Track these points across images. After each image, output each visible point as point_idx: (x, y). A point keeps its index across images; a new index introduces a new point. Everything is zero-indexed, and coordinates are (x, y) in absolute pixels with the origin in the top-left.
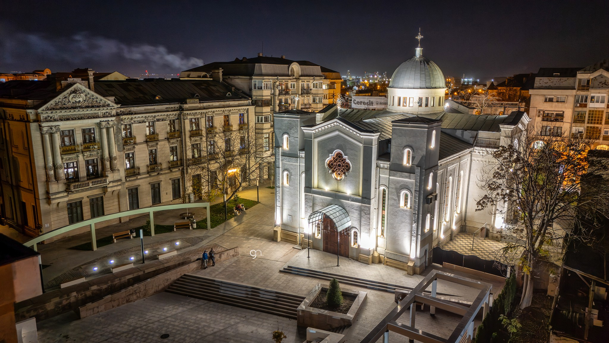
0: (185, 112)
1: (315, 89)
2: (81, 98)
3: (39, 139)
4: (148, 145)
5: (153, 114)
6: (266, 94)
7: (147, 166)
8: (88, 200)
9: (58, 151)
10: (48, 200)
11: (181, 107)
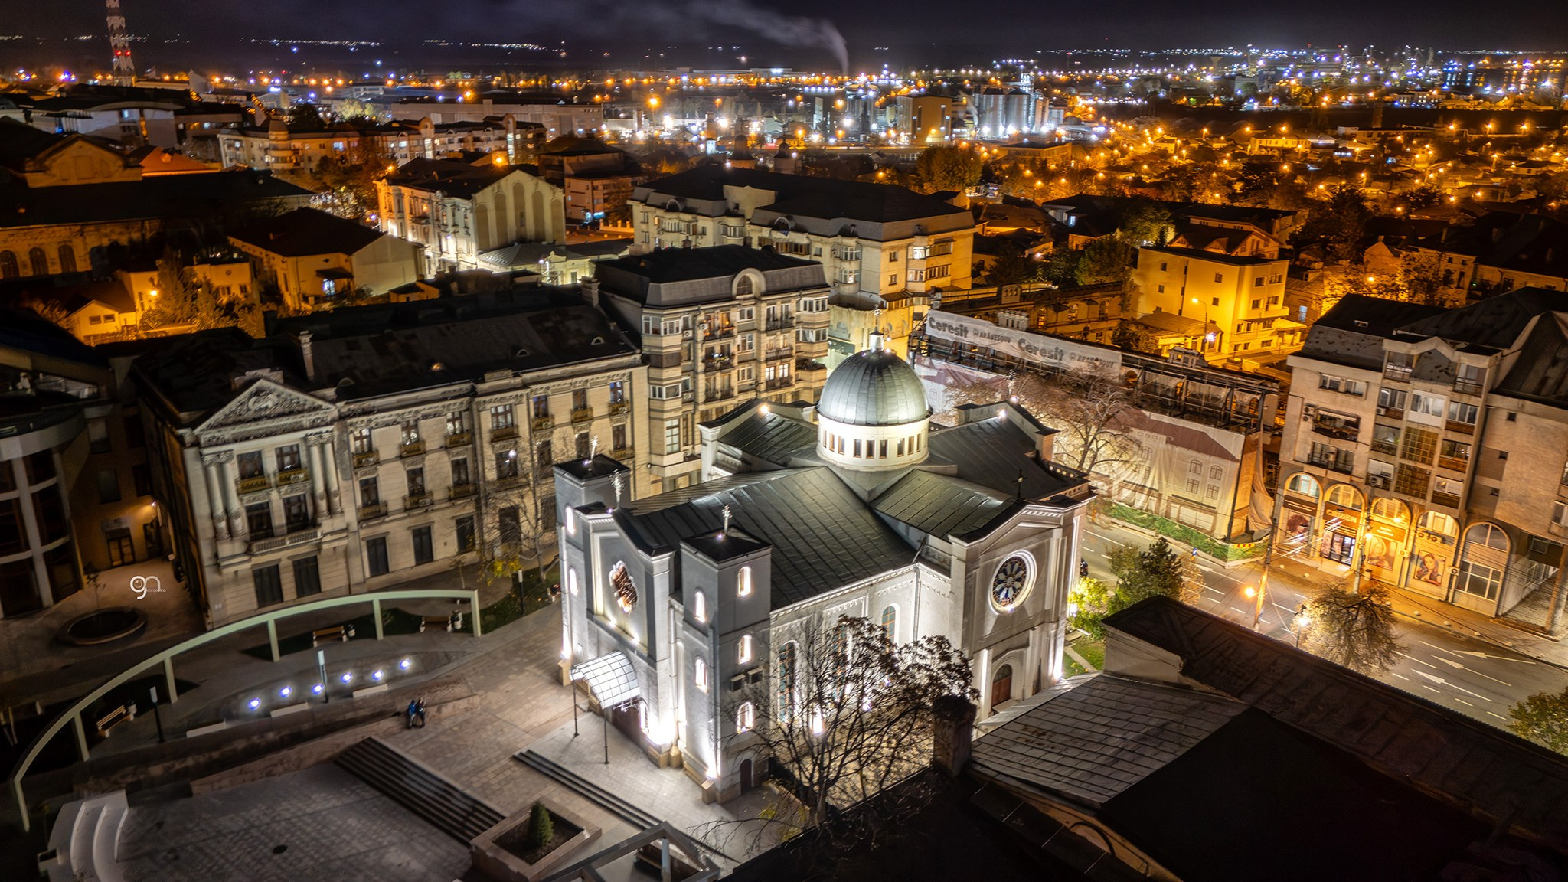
0: (478, 399)
1: (807, 312)
2: (270, 402)
3: (200, 472)
4: (404, 464)
5: (414, 409)
6: (671, 343)
7: (404, 499)
8: (290, 562)
9: (232, 489)
10: (218, 567)
11: (473, 389)
